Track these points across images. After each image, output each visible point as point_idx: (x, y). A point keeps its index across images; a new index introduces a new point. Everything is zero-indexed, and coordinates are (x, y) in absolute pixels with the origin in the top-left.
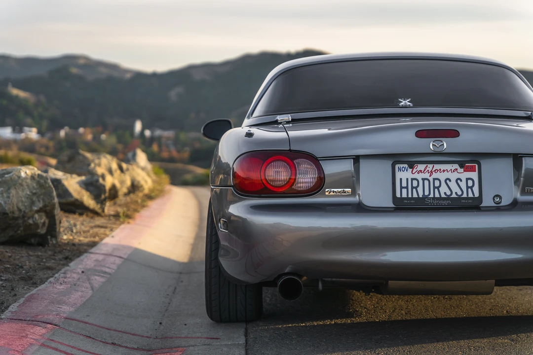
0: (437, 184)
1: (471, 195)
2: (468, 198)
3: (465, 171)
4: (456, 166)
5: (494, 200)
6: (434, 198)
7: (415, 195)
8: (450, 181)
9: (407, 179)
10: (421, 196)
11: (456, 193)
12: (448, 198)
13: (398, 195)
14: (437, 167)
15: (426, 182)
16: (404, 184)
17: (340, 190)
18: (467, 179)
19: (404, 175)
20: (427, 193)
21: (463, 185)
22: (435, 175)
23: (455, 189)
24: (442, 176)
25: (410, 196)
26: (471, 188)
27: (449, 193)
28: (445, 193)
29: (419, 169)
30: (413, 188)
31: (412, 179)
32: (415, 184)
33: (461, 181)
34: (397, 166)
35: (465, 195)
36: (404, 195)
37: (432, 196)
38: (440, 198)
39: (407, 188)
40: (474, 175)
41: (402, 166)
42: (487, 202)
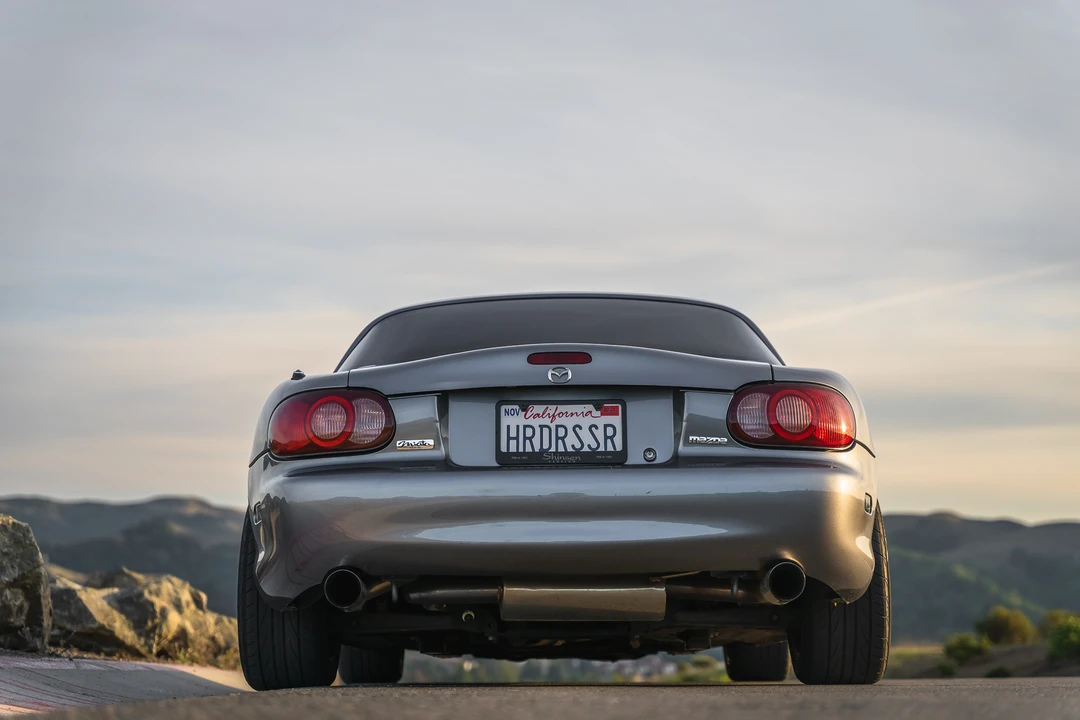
0: (561, 432)
1: (610, 448)
2: (606, 453)
3: (602, 414)
4: (590, 407)
5: (645, 455)
6: (556, 453)
7: (529, 449)
8: (581, 428)
9: (518, 427)
10: (537, 450)
11: (589, 446)
12: (577, 452)
13: (504, 449)
14: (562, 408)
15: (545, 430)
16: (513, 434)
17: (417, 442)
18: (606, 426)
19: (513, 420)
20: (546, 446)
21: (600, 434)
22: (558, 421)
23: (588, 440)
24: (569, 422)
25: (521, 450)
26: (612, 438)
27: (578, 446)
28: (573, 446)
29: (535, 412)
30: (525, 438)
31: (525, 427)
32: (529, 432)
33: (597, 428)
34: (503, 408)
35: (602, 449)
36: (513, 449)
37: (553, 449)
38: (566, 453)
39: (517, 438)
40: (616, 420)
41: (510, 407)
42: (635, 457)
